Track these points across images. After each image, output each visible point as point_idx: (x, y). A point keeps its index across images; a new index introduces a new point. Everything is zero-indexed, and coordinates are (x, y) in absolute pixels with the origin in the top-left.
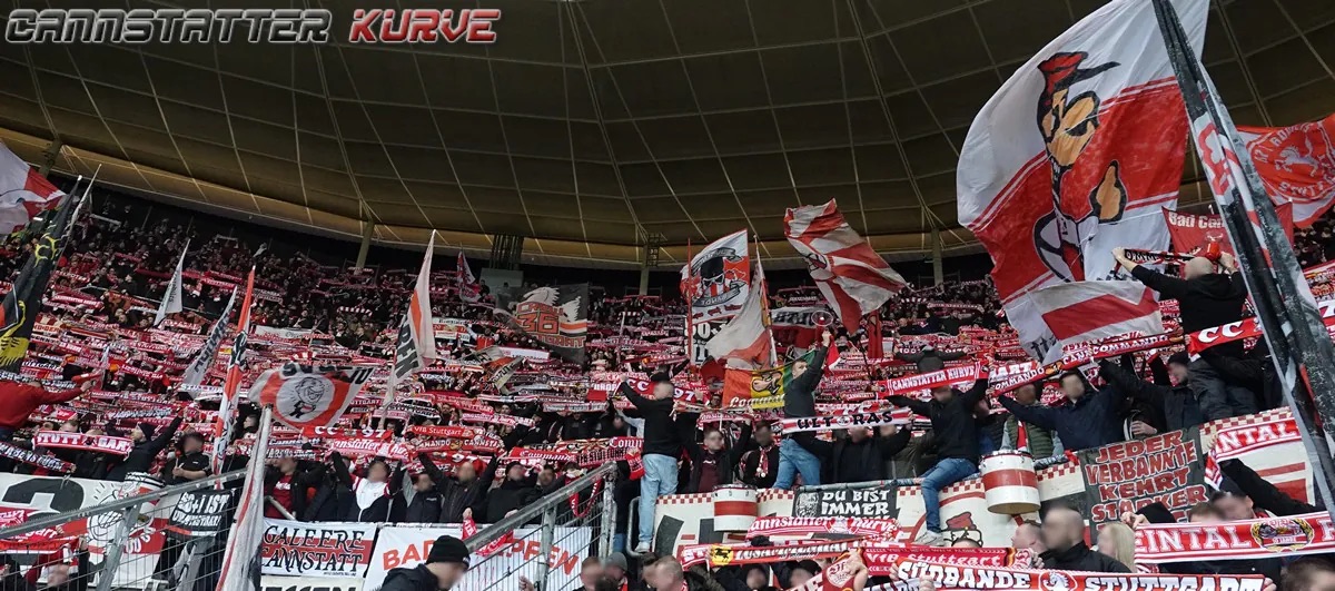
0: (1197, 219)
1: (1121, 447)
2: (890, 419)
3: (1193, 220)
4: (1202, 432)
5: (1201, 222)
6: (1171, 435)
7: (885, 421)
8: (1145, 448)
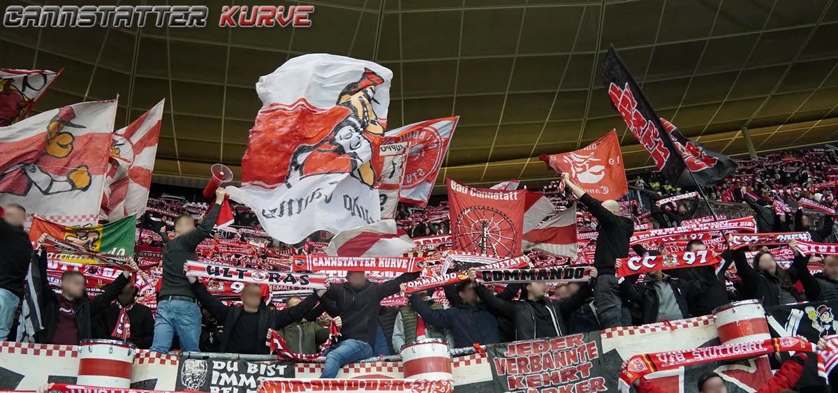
0: (469, 189)
1: (529, 344)
2: (307, 282)
3: (467, 189)
4: (604, 336)
5: (471, 192)
6: (574, 337)
7: (302, 284)
8: (551, 347)
